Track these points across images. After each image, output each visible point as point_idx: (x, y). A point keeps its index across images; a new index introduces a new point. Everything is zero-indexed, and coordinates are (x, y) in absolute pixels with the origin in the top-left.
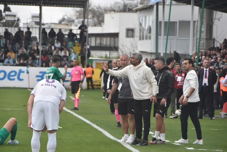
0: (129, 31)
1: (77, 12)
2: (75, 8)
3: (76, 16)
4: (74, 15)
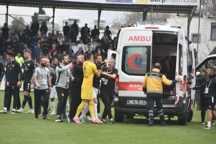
0: (194, 36)
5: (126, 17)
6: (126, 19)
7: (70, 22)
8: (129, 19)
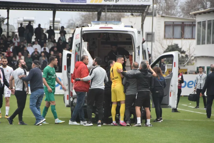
0: (148, 35)
1: (83, 16)
2: (81, 12)
3: (81, 20)
4: (80, 19)
5: (81, 17)
6: (82, 19)
7: (25, 23)
8: (83, 18)
